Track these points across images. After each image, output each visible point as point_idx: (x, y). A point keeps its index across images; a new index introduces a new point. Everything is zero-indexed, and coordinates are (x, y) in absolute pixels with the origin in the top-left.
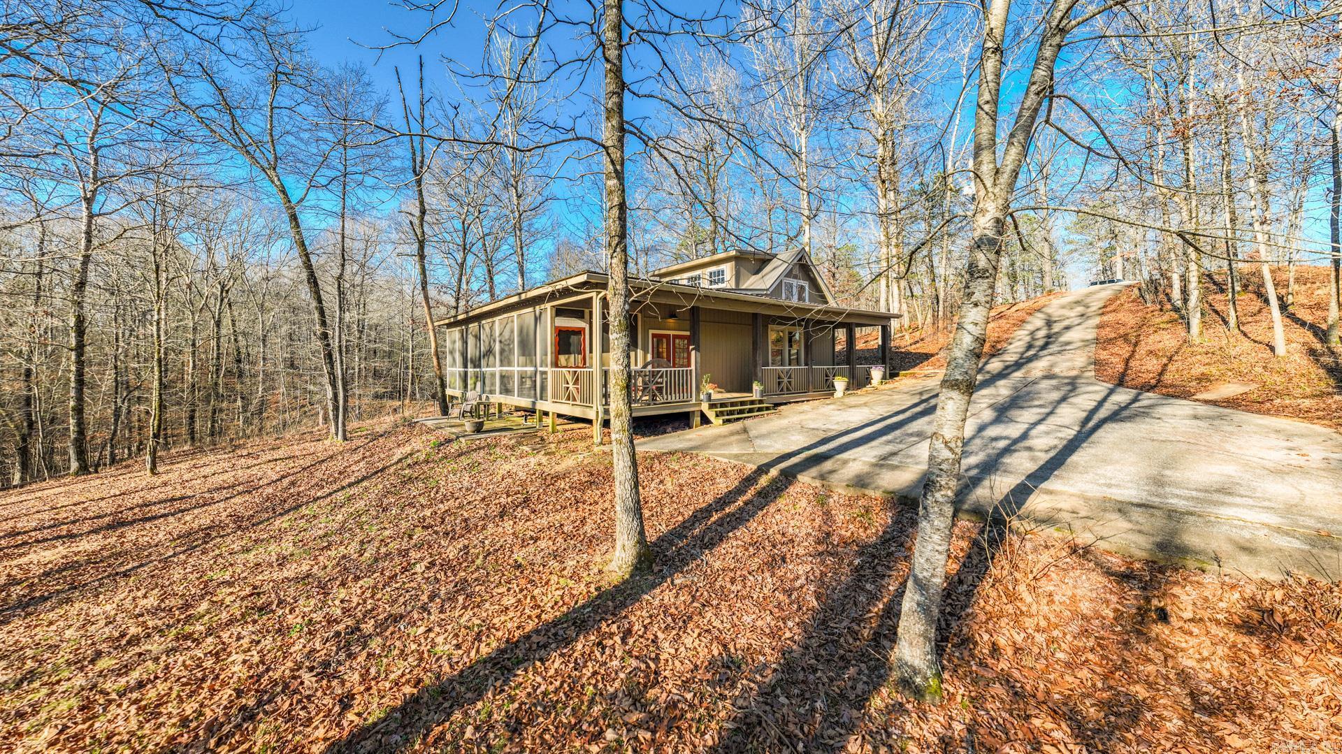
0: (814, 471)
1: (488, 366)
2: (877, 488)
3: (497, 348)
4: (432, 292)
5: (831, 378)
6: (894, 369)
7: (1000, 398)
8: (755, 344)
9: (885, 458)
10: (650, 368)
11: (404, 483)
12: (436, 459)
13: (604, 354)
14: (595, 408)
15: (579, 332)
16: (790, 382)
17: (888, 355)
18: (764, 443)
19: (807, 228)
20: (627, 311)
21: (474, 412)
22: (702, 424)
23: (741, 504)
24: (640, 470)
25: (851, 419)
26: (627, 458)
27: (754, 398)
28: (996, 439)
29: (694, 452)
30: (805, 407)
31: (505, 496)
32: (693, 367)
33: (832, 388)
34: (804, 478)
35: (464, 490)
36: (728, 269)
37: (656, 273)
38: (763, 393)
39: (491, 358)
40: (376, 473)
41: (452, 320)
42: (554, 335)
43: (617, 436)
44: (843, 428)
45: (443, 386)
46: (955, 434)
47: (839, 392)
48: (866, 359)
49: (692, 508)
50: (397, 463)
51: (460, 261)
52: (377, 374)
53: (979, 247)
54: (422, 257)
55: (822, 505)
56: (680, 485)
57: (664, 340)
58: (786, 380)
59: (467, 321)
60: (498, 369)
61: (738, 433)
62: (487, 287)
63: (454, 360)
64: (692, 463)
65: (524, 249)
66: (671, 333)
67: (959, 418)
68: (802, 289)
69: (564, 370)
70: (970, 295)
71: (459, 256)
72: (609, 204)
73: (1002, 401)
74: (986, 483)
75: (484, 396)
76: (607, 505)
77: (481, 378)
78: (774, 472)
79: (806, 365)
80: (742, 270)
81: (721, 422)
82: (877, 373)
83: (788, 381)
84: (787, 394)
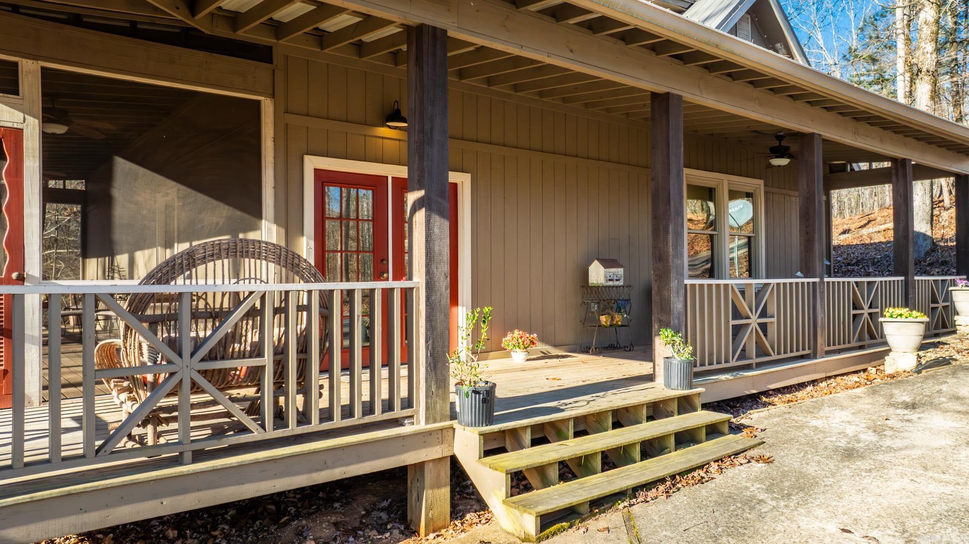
5: (866, 309)
32: (417, 279)
33: (873, 340)
47: (900, 357)
58: (754, 321)
82: (965, 297)
83: (759, 324)
84: (759, 365)
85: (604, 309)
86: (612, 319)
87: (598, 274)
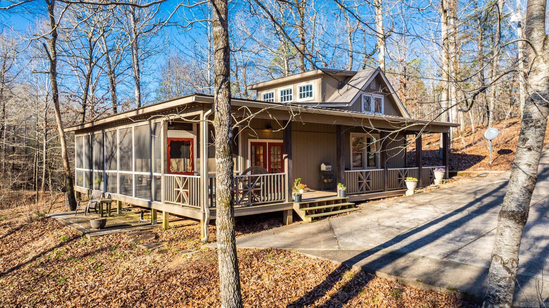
0: (389, 268)
1: (110, 169)
2: (442, 285)
3: (118, 154)
4: (62, 99)
5: (403, 178)
6: (453, 169)
7: (540, 198)
8: (339, 151)
9: (448, 255)
10: (249, 174)
11: (37, 281)
12: (65, 258)
13: (210, 159)
14: (202, 210)
15: (188, 142)
16: (368, 183)
17: (448, 156)
18: (348, 240)
19: (382, 47)
20: (231, 139)
21: (97, 209)
22: (294, 221)
23: (329, 298)
24: (241, 267)
25: (421, 217)
26: (231, 265)
27: (338, 198)
28: (538, 239)
29: (288, 249)
30: (382, 204)
31: (125, 291)
32: (286, 172)
33: (403, 187)
34: (382, 274)
35: (88, 288)
36: (316, 84)
37: (254, 87)
38: (346, 193)
39: (113, 163)
40: (13, 269)
41: (80, 128)
42: (166, 146)
43: (223, 246)
44: (413, 226)
45: (72, 184)
46: (511, 256)
47: (410, 192)
48: (429, 159)
49: (286, 302)
50: (31, 261)
51: (87, 72)
52: (16, 168)
53: (532, 100)
54: (54, 73)
55: (397, 298)
56: (276, 281)
57: (262, 147)
58: (365, 181)
59: (93, 129)
60: (118, 172)
61: (325, 231)
62: (110, 95)
63: (81, 161)
64: (285, 259)
65: (140, 63)
66: (267, 141)
67: (515, 243)
68: (378, 100)
69: (175, 175)
70: (525, 140)
71: (86, 69)
72: (215, 47)
73: (541, 202)
74: (533, 282)
75: (107, 194)
76: (213, 299)
77: (104, 178)
78: (356, 268)
79: (382, 167)
80: (328, 86)
81: (310, 220)
82: (439, 174)
83: (367, 182)
84: (366, 193)
85: (326, 177)
86: (328, 181)
87: (323, 167)
